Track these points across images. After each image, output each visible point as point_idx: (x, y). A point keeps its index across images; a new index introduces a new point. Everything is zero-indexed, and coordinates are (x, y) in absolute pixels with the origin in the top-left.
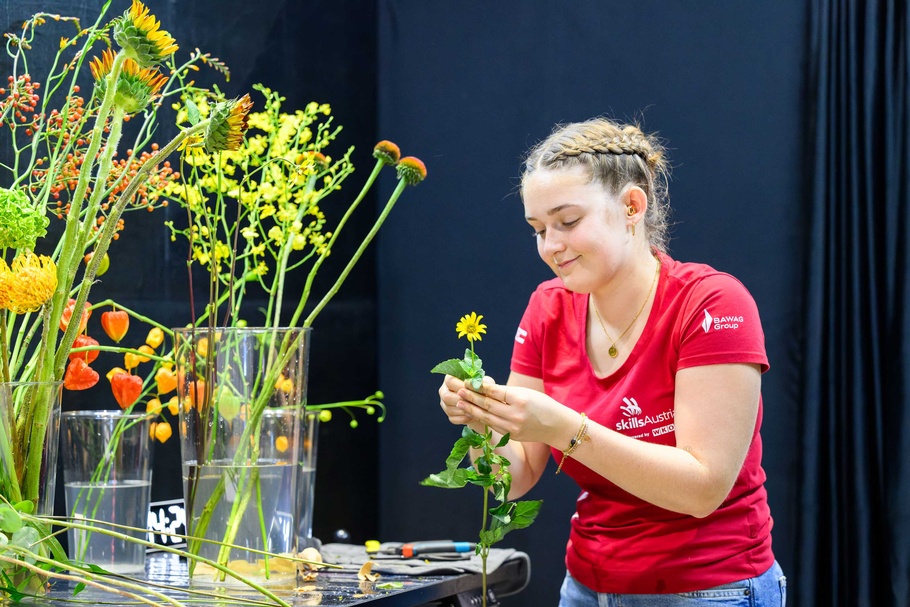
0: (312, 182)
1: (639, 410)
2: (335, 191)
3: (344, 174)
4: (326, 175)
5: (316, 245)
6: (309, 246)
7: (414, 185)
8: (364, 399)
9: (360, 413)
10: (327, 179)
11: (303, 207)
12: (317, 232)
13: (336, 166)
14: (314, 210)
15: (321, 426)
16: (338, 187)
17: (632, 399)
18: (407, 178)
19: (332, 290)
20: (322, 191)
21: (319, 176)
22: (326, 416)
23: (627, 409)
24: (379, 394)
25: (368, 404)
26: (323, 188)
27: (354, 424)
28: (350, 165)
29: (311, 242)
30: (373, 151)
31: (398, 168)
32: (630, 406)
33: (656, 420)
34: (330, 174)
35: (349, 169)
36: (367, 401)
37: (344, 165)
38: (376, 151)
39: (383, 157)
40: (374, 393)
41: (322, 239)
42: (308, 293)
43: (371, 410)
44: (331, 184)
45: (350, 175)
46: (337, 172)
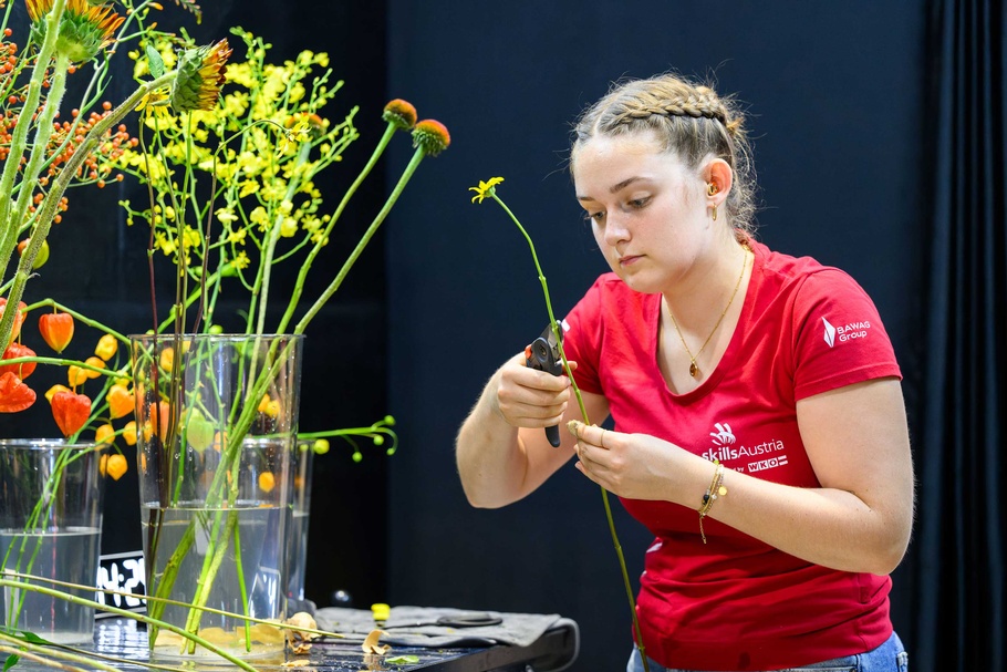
0: (306, 151)
1: (732, 437)
2: (334, 163)
3: (345, 141)
4: (323, 143)
5: (311, 231)
6: (301, 232)
7: (434, 155)
8: (370, 425)
9: (364, 442)
10: (325, 148)
11: (294, 183)
12: (311, 214)
13: (335, 131)
14: (308, 187)
15: (316, 459)
16: (338, 158)
17: (726, 426)
18: (425, 146)
19: (331, 287)
20: (317, 163)
21: (315, 144)
22: (322, 446)
23: (717, 436)
24: (389, 420)
25: (375, 432)
26: (319, 158)
27: (357, 457)
28: (353, 130)
29: (304, 227)
30: (382, 113)
31: (414, 133)
32: (722, 433)
33: (753, 452)
34: (328, 141)
35: (353, 134)
36: (374, 428)
37: (346, 130)
38: (387, 112)
39: (395, 120)
40: (382, 418)
41: (318, 223)
42: (300, 292)
43: (379, 440)
44: (330, 154)
45: (353, 142)
46: (337, 138)
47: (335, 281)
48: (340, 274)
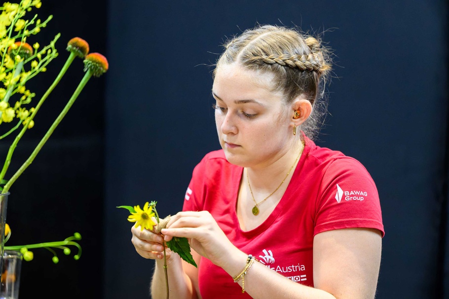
0: (20, 67)
1: (273, 259)
2: (41, 73)
3: (49, 59)
4: (33, 60)
5: (22, 119)
6: (16, 120)
7: (97, 76)
8: (63, 240)
9: (59, 252)
10: (34, 64)
11: (10, 89)
13: (43, 51)
14: (21, 89)
15: (23, 265)
16: (44, 69)
17: (270, 252)
18: (91, 70)
19: (27, 161)
20: (30, 73)
21: (26, 61)
22: (28, 256)
23: (264, 258)
24: (78, 236)
25: (65, 245)
26: (31, 70)
27: (56, 259)
28: (55, 51)
29: (18, 116)
30: (66, 46)
31: (85, 61)
32: (267, 256)
33: (285, 270)
34: (37, 59)
35: (55, 54)
36: (66, 242)
37: (49, 51)
38: (69, 46)
39: (74, 51)
40: (73, 235)
41: (27, 113)
42: (9, 162)
43: (67, 251)
44: (37, 68)
45: (54, 60)
46: (43, 56)
47: (30, 157)
48: (34, 153)
